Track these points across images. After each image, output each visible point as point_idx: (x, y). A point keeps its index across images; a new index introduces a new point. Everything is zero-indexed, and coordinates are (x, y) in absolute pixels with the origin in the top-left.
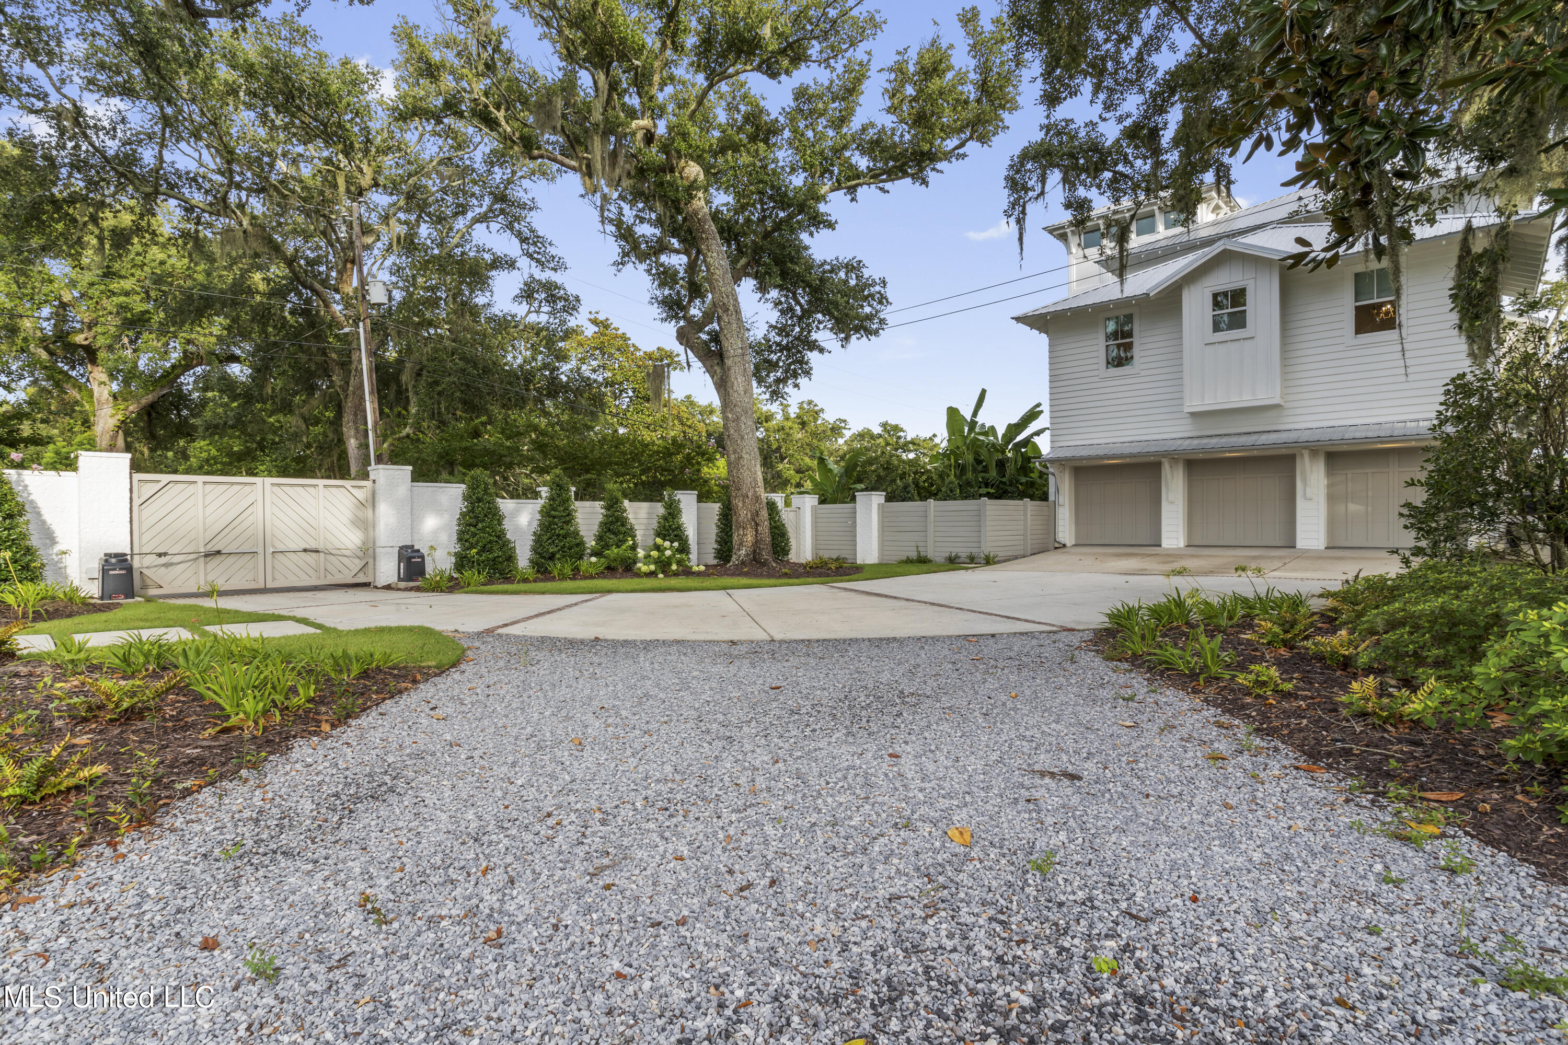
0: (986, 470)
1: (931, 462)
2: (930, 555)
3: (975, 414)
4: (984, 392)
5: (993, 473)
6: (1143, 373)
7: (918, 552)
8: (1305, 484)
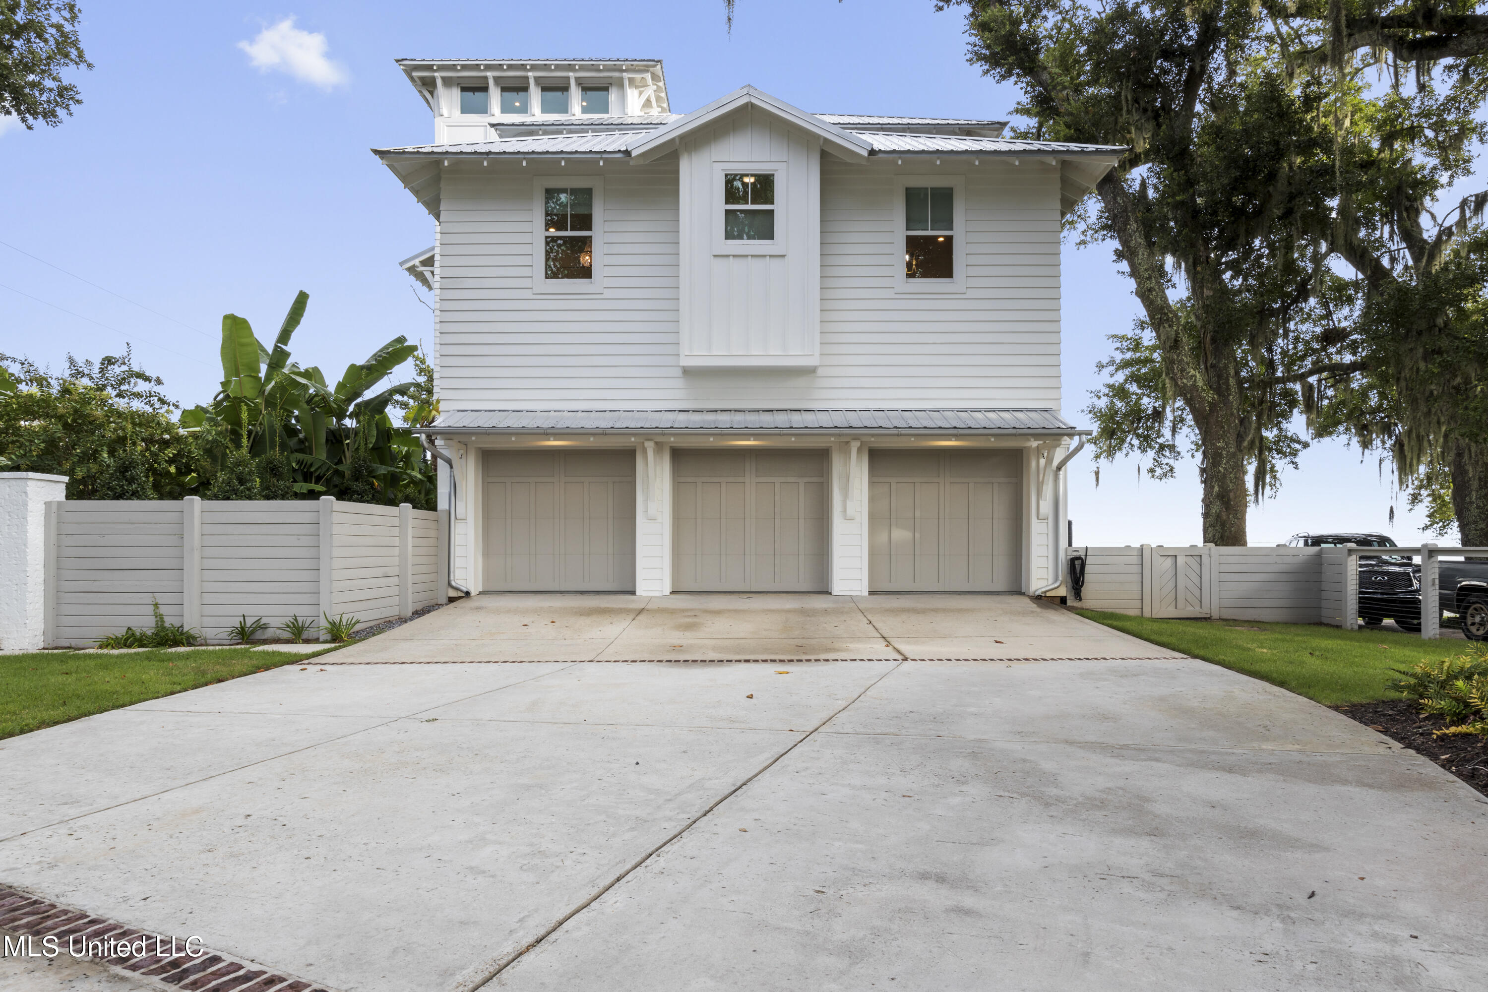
0: (304, 447)
1: (184, 423)
2: (191, 623)
3: (285, 336)
4: (301, 301)
5: (321, 455)
6: (608, 294)
7: (160, 618)
8: (845, 496)
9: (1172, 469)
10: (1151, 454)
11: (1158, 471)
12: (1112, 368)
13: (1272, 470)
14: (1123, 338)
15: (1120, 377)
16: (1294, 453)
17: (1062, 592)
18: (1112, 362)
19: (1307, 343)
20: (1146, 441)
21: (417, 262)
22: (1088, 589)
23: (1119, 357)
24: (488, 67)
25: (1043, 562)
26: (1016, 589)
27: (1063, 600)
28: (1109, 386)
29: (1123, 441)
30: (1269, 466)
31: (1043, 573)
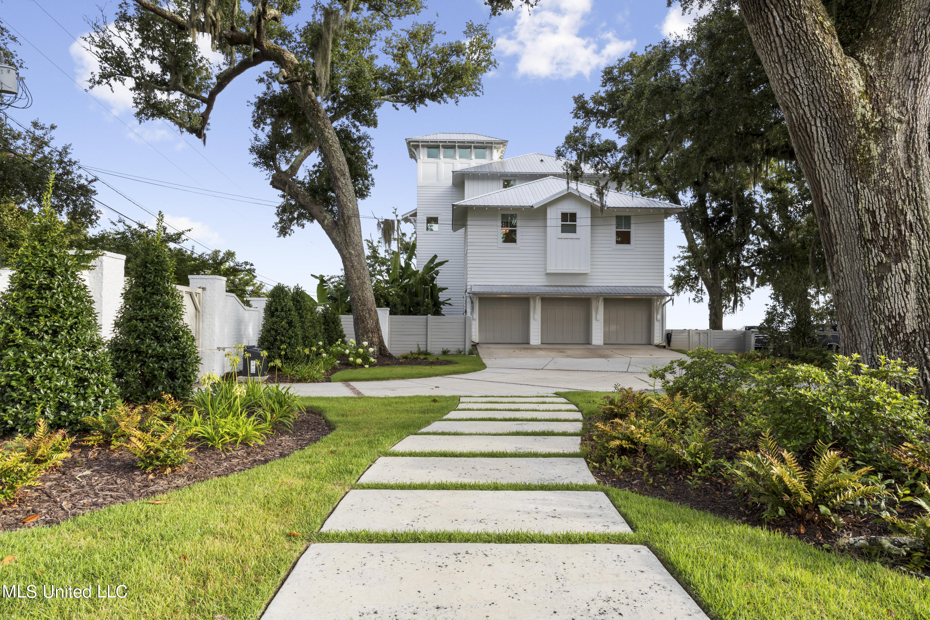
2: (429, 350)
6: (521, 248)
7: (419, 348)
8: (597, 313)
9: (702, 299)
10: (694, 293)
11: (697, 300)
12: (679, 259)
13: (741, 300)
14: (683, 247)
15: (682, 263)
16: (749, 293)
17: (664, 344)
18: (679, 257)
19: (752, 253)
20: (692, 288)
21: (408, 215)
22: (672, 343)
23: (682, 255)
24: (440, 142)
25: (658, 335)
26: (649, 342)
27: (664, 347)
28: (678, 266)
29: (683, 288)
30: (739, 298)
31: (658, 338)
